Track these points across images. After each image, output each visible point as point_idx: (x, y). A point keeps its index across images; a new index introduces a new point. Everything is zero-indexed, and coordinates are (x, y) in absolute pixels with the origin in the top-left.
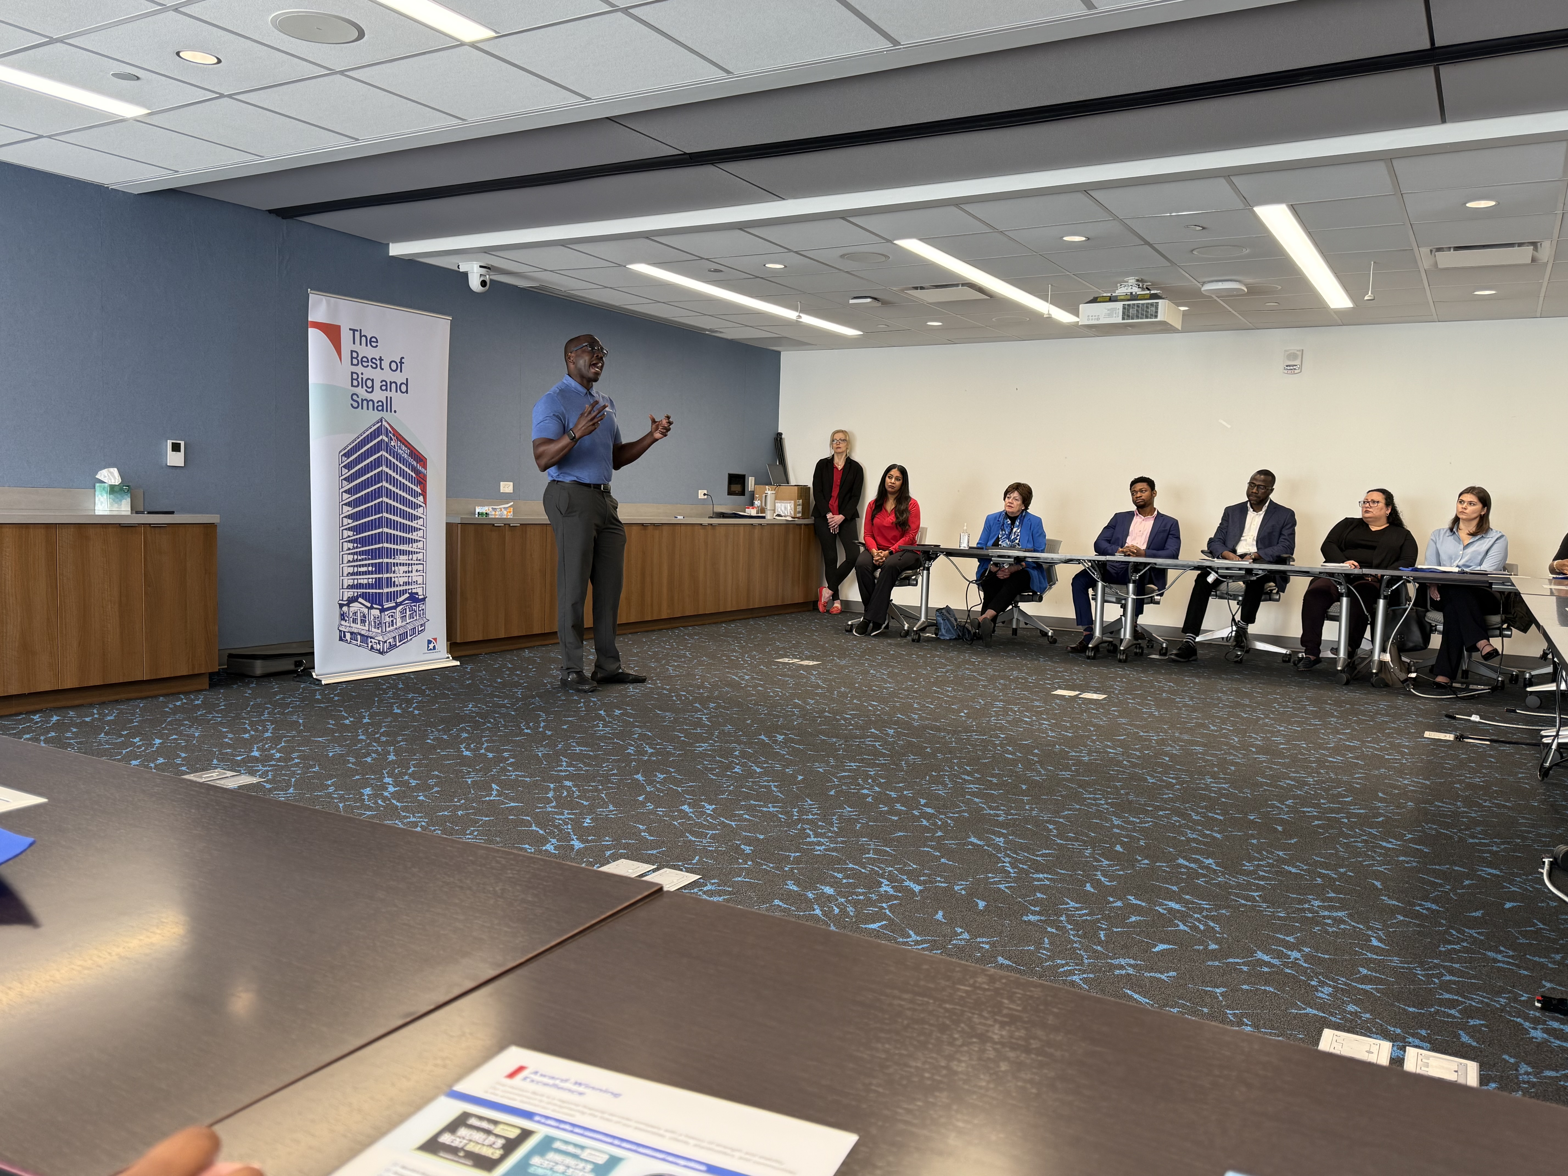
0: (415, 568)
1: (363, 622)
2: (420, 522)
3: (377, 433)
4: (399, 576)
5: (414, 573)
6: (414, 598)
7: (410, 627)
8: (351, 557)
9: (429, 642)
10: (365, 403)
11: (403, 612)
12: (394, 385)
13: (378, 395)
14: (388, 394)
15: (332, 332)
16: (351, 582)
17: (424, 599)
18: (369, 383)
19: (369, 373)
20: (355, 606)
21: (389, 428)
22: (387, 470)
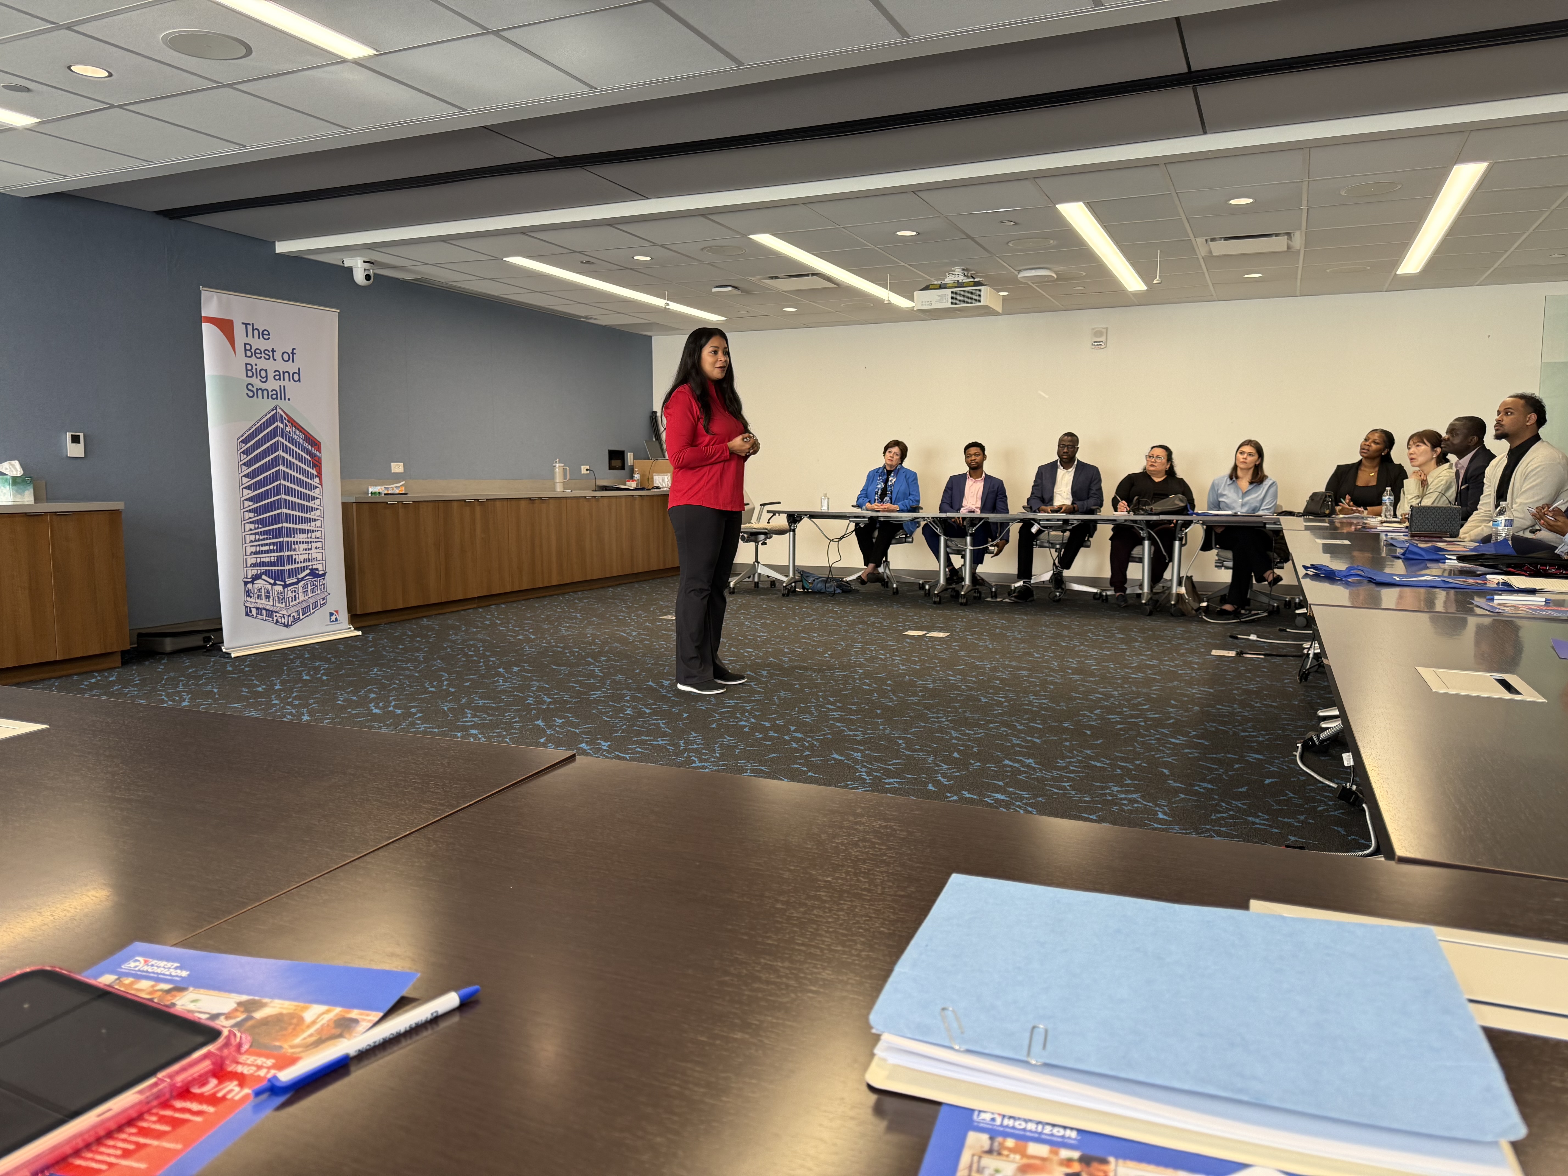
0: (314, 545)
1: (267, 597)
2: (317, 502)
3: (273, 419)
4: (299, 554)
5: (314, 550)
6: (314, 573)
7: (312, 601)
8: (253, 538)
9: (331, 614)
10: (260, 392)
11: (305, 587)
12: (286, 375)
13: (272, 385)
14: (282, 383)
15: (225, 326)
16: (254, 561)
17: (324, 575)
18: (263, 374)
19: (262, 364)
20: (259, 583)
21: (284, 415)
22: (284, 454)
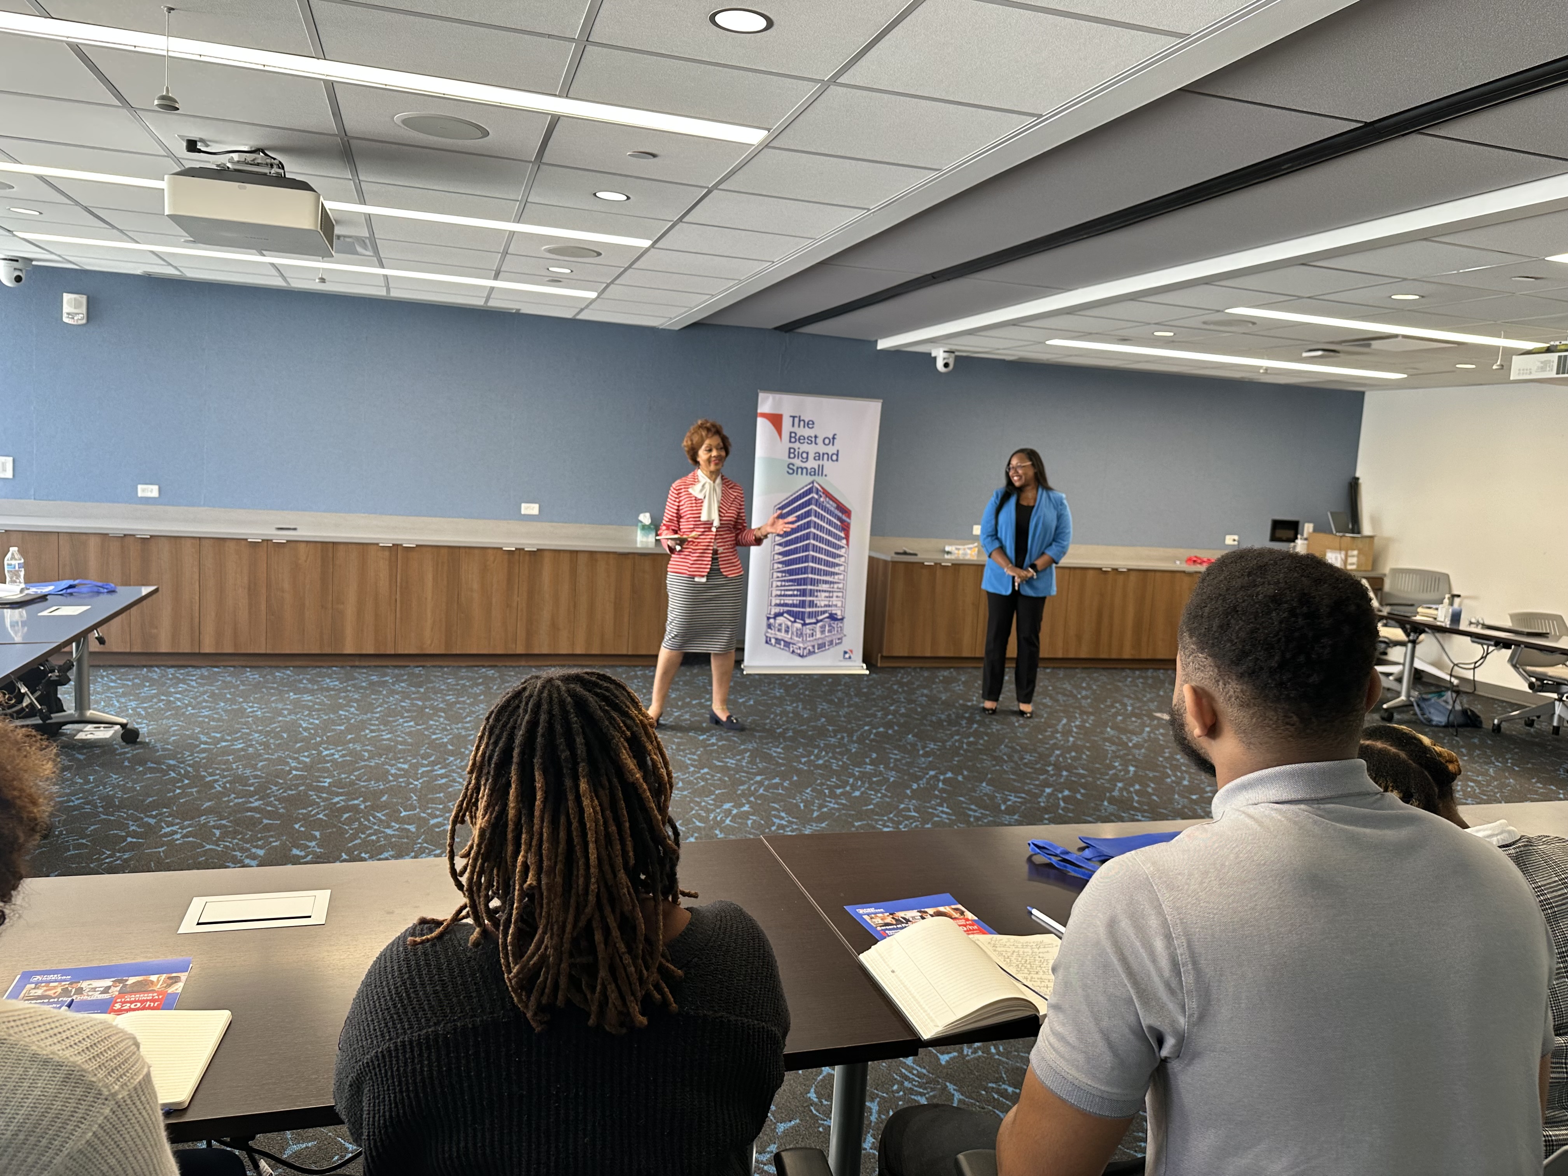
0: (835, 594)
1: (787, 631)
2: (843, 559)
3: (810, 491)
4: (821, 600)
5: (835, 598)
6: (832, 617)
7: (828, 639)
8: (779, 584)
9: (845, 653)
10: (800, 470)
11: (823, 627)
12: (826, 456)
13: (811, 464)
14: (821, 462)
15: (776, 420)
16: (778, 602)
17: (842, 619)
18: (805, 455)
19: (805, 447)
20: (780, 620)
21: (819, 488)
22: (816, 520)
